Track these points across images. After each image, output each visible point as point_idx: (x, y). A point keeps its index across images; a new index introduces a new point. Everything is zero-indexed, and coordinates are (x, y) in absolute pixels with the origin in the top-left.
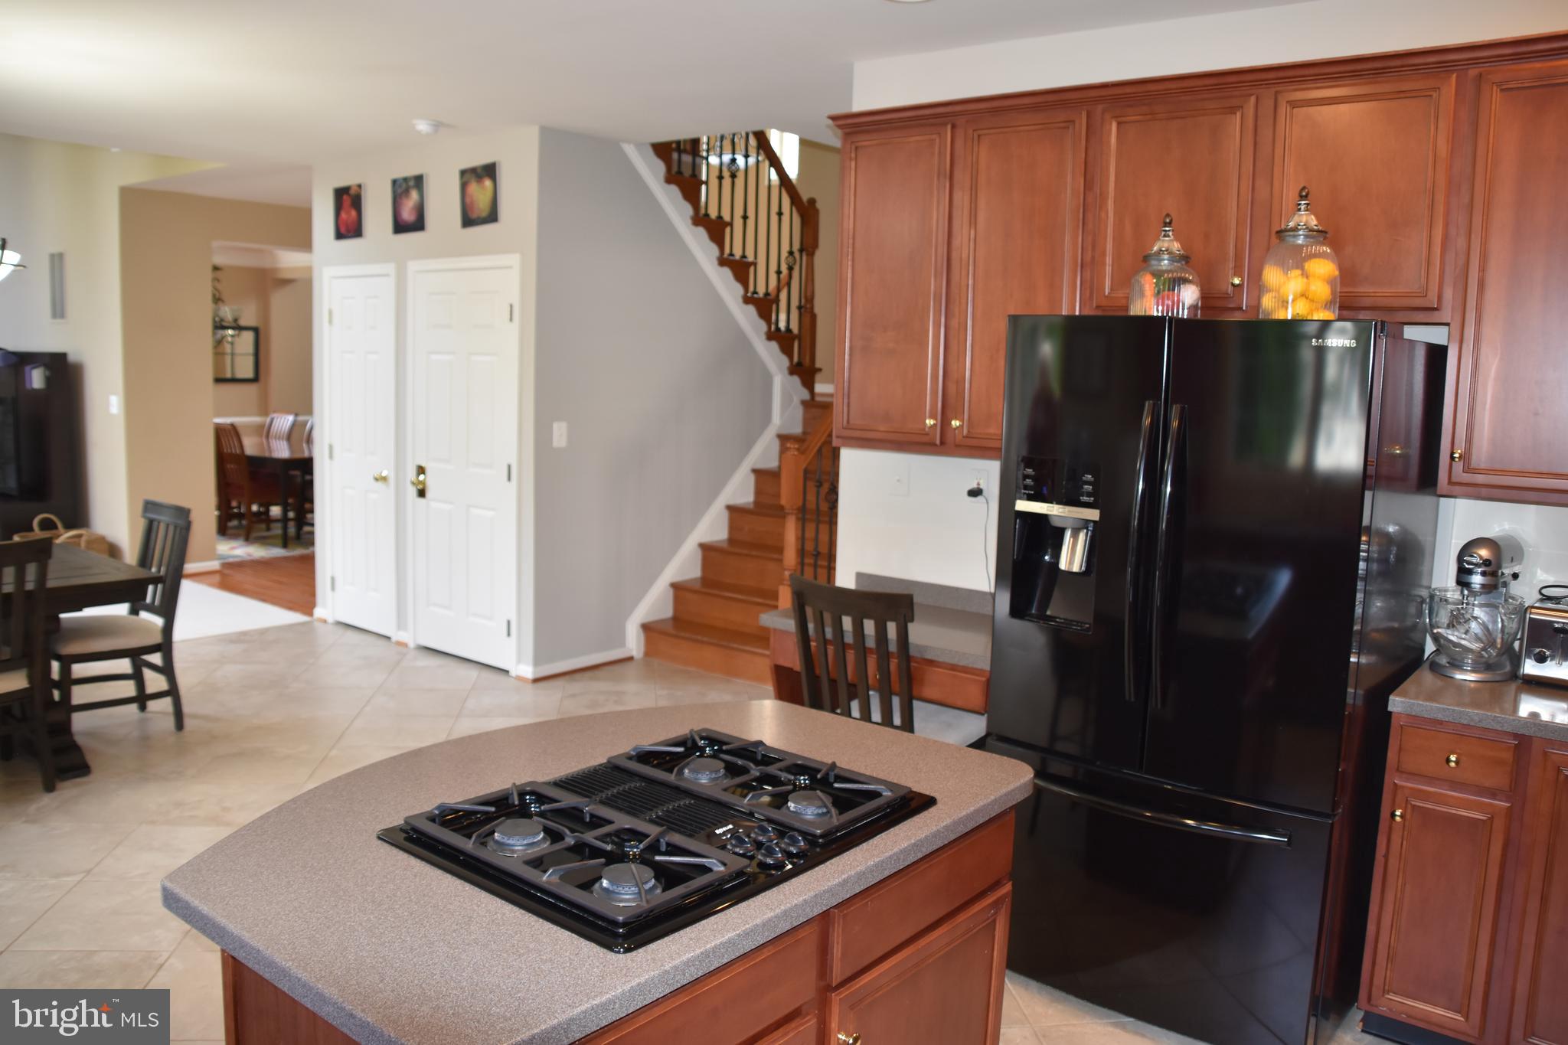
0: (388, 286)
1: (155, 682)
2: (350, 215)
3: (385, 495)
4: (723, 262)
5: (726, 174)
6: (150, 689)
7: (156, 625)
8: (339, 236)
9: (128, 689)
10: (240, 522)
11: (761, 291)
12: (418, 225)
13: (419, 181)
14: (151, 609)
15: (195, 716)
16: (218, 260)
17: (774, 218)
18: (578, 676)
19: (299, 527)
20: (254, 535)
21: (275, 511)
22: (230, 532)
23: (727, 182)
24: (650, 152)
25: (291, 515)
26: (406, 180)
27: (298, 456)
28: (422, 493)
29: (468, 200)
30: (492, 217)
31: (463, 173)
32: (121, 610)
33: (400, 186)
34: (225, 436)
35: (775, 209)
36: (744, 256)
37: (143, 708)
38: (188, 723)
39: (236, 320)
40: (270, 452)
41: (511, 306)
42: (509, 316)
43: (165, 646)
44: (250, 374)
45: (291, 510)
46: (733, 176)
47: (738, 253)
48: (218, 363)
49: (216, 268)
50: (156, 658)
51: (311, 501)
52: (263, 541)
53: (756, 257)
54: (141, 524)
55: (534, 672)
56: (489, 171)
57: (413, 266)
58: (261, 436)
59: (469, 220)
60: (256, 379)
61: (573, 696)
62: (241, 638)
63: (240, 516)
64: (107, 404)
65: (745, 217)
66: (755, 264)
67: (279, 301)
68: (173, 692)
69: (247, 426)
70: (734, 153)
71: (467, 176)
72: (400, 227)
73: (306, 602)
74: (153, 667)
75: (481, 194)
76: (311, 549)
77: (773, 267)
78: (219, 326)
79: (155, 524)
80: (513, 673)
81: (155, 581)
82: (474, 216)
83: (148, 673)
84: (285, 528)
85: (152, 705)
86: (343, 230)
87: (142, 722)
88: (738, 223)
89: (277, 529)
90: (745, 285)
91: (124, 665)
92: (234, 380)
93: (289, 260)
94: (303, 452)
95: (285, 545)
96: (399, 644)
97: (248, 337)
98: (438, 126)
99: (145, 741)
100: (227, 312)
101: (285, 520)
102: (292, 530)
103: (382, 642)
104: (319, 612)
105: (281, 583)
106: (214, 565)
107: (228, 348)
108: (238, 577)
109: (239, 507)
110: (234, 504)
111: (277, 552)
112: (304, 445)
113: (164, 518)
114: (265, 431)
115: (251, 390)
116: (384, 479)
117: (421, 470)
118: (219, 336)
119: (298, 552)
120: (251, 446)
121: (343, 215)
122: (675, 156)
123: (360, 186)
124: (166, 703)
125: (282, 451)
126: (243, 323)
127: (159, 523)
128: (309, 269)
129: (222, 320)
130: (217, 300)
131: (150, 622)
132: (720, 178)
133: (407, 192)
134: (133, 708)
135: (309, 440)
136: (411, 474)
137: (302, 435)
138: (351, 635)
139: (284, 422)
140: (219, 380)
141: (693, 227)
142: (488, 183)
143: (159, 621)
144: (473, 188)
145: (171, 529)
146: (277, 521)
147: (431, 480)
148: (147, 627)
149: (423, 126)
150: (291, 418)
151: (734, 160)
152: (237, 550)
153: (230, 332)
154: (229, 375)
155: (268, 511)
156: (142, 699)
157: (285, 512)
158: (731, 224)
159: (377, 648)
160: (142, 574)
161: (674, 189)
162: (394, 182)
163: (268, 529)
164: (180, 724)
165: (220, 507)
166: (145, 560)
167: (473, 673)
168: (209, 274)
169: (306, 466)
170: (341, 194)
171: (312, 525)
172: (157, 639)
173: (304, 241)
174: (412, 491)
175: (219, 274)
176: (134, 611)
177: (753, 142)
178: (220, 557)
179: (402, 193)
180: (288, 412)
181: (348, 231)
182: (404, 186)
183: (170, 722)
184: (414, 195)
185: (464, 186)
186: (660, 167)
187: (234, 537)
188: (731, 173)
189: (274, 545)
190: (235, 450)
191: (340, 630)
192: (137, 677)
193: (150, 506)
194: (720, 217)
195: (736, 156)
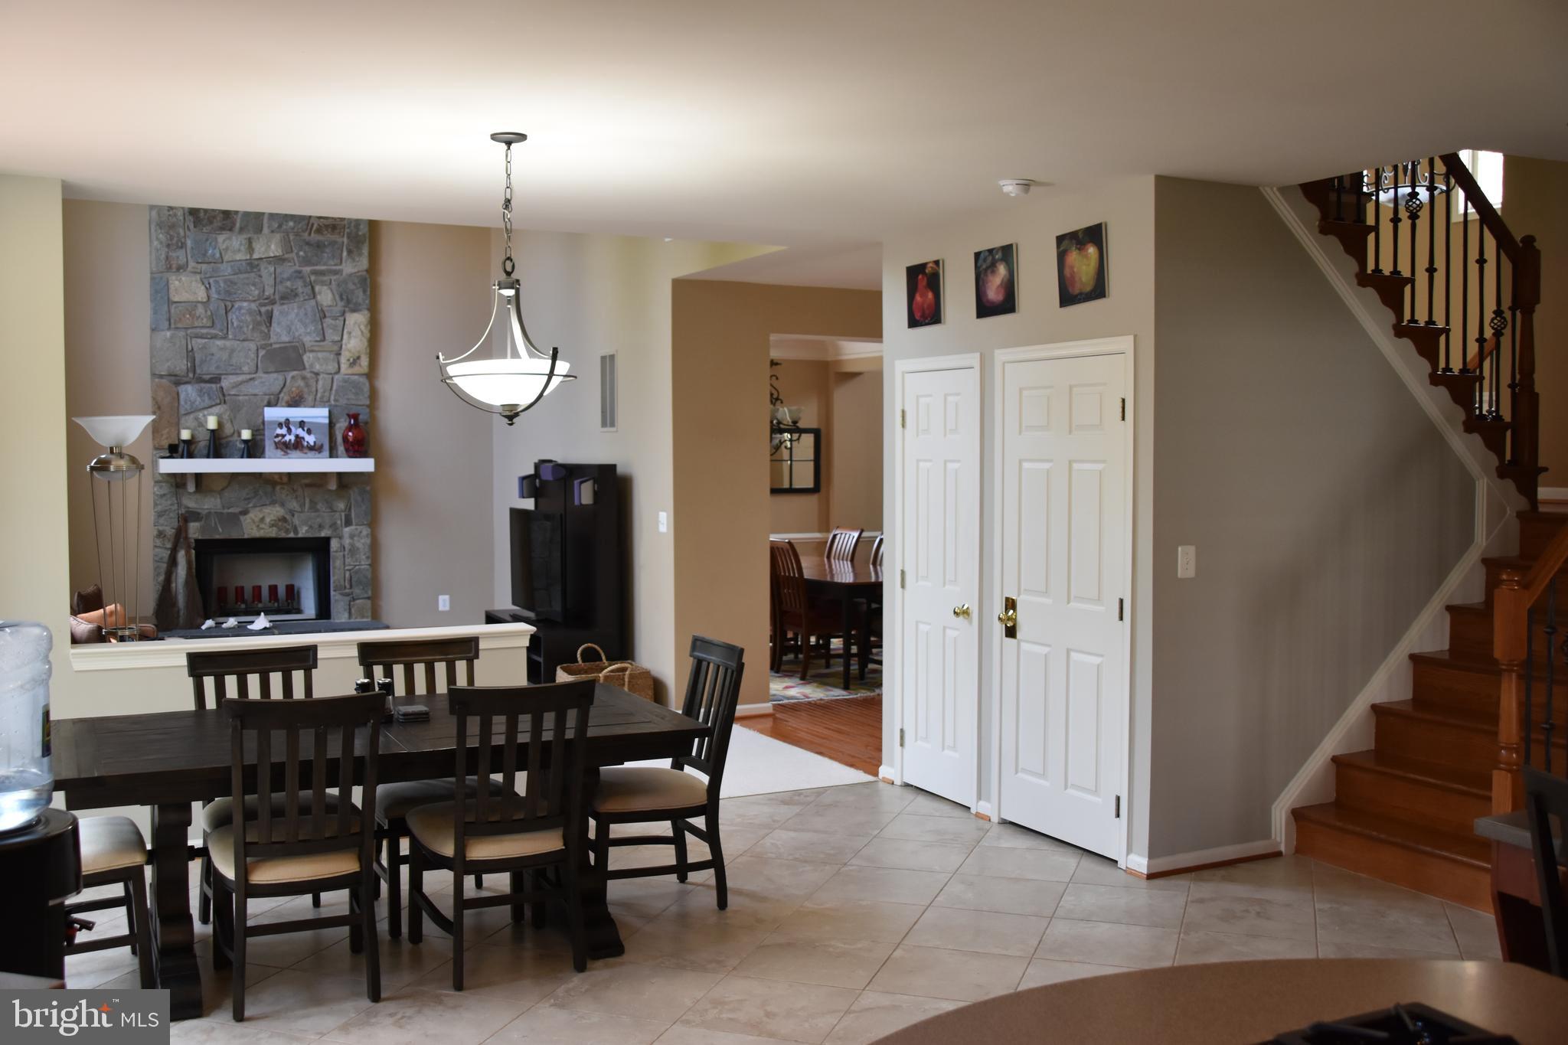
0: (971, 381)
1: (698, 850)
2: (925, 298)
3: (965, 632)
4: (1400, 331)
5: (1403, 214)
6: (691, 859)
7: (701, 782)
8: (913, 323)
9: (667, 855)
10: (796, 657)
11: (1456, 365)
12: (1007, 305)
13: (1007, 253)
14: (696, 764)
15: (739, 893)
16: (775, 354)
17: (1473, 268)
18: (1206, 873)
19: (863, 666)
20: (811, 672)
21: (836, 643)
22: (783, 667)
23: (1405, 226)
24: (1300, 193)
25: (854, 649)
26: (990, 251)
27: (862, 580)
28: (1011, 632)
29: (1067, 272)
30: (1099, 290)
31: (1060, 239)
32: (665, 763)
33: (985, 260)
34: (782, 558)
35: (1473, 254)
36: (1430, 322)
37: (683, 879)
38: (731, 899)
39: (795, 422)
40: (832, 575)
41: (1123, 401)
42: (1121, 414)
43: (710, 807)
44: (810, 484)
45: (853, 644)
46: (1414, 217)
47: (1422, 317)
48: (775, 473)
49: (774, 363)
50: (699, 822)
51: (879, 634)
52: (822, 680)
53: (1447, 323)
54: (689, 664)
55: (1149, 867)
56: (1094, 235)
57: (1001, 355)
58: (822, 555)
59: (1068, 297)
60: (816, 489)
61: (1201, 901)
62: (793, 798)
63: (796, 649)
64: (657, 522)
65: (1431, 270)
66: (1446, 331)
67: (843, 398)
68: (716, 862)
69: (806, 543)
70: (1413, 186)
71: (1065, 243)
72: (985, 309)
73: (869, 758)
74: (695, 831)
75: (1083, 264)
76: (877, 691)
77: (1473, 333)
78: (777, 429)
79: (704, 664)
80: (1122, 864)
81: (702, 733)
82: (1076, 290)
83: (690, 838)
84: (847, 666)
85: (693, 876)
86: (917, 316)
87: (682, 895)
88: (1422, 278)
89: (838, 667)
90: (1433, 360)
91: (664, 828)
92: (791, 491)
93: (855, 351)
94: (870, 577)
95: (846, 688)
96: (978, 816)
97: (808, 440)
98: (1027, 185)
99: (683, 919)
100: (785, 414)
101: (846, 655)
102: (854, 667)
103: (958, 813)
104: (884, 771)
105: (839, 732)
106: (766, 707)
107: (786, 454)
108: (792, 722)
109: (795, 639)
110: (790, 635)
111: (837, 693)
112: (871, 566)
113: (714, 658)
114: (826, 550)
115: (811, 502)
116: (966, 613)
117: (1011, 604)
118: (776, 442)
119: (862, 694)
120: (809, 569)
121: (918, 298)
122: (1333, 197)
123: (937, 263)
124: (708, 876)
125: (845, 574)
126: (801, 425)
127: (709, 664)
128: (879, 360)
129: (779, 423)
130: (775, 400)
131: (694, 778)
132: (1396, 220)
133: (993, 267)
134: (673, 878)
135: (877, 560)
136: (998, 608)
137: (868, 554)
138: (922, 801)
139: (847, 538)
140: (775, 491)
141: (1360, 288)
142: (1092, 250)
143: (705, 779)
144: (1073, 257)
145: (721, 670)
146: (838, 656)
147: (1023, 617)
148: (691, 784)
149: (1010, 188)
150: (856, 534)
151: (1414, 195)
152: (790, 690)
153: (787, 436)
154: (786, 485)
155: (829, 643)
156: (682, 868)
157: (847, 646)
158: (1412, 281)
159: (953, 821)
160: (688, 724)
161: (1333, 241)
162: (977, 255)
163: (828, 666)
164: (722, 903)
165: (773, 639)
166: (691, 706)
167: (1070, 861)
168: (767, 371)
169: (873, 592)
170: (914, 273)
171: (880, 663)
172: (702, 799)
173: (873, 330)
174: (999, 629)
175: (777, 370)
176: (678, 765)
177: (1440, 168)
178: (774, 698)
179: (986, 270)
180: (854, 529)
181: (923, 316)
182: (990, 259)
183: (712, 898)
184: (1002, 270)
185: (1061, 257)
186: (1314, 212)
187: (789, 674)
188: (1411, 212)
189: (836, 686)
190: (794, 573)
191: (909, 795)
192: (677, 841)
193: (698, 643)
194: (1396, 272)
195: (1418, 189)
